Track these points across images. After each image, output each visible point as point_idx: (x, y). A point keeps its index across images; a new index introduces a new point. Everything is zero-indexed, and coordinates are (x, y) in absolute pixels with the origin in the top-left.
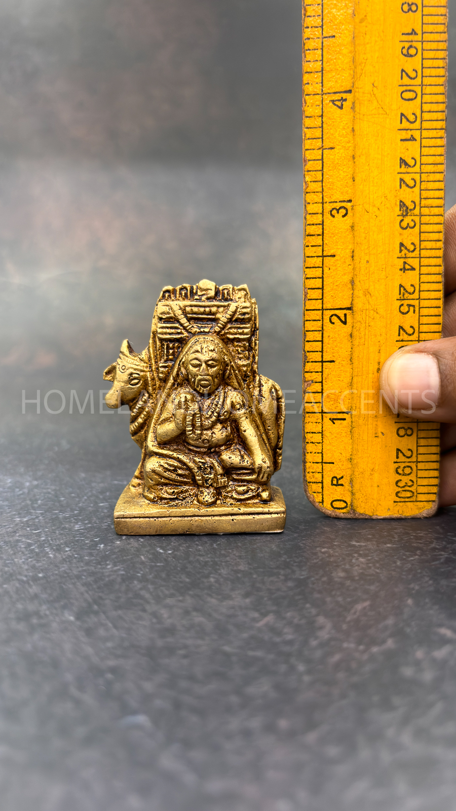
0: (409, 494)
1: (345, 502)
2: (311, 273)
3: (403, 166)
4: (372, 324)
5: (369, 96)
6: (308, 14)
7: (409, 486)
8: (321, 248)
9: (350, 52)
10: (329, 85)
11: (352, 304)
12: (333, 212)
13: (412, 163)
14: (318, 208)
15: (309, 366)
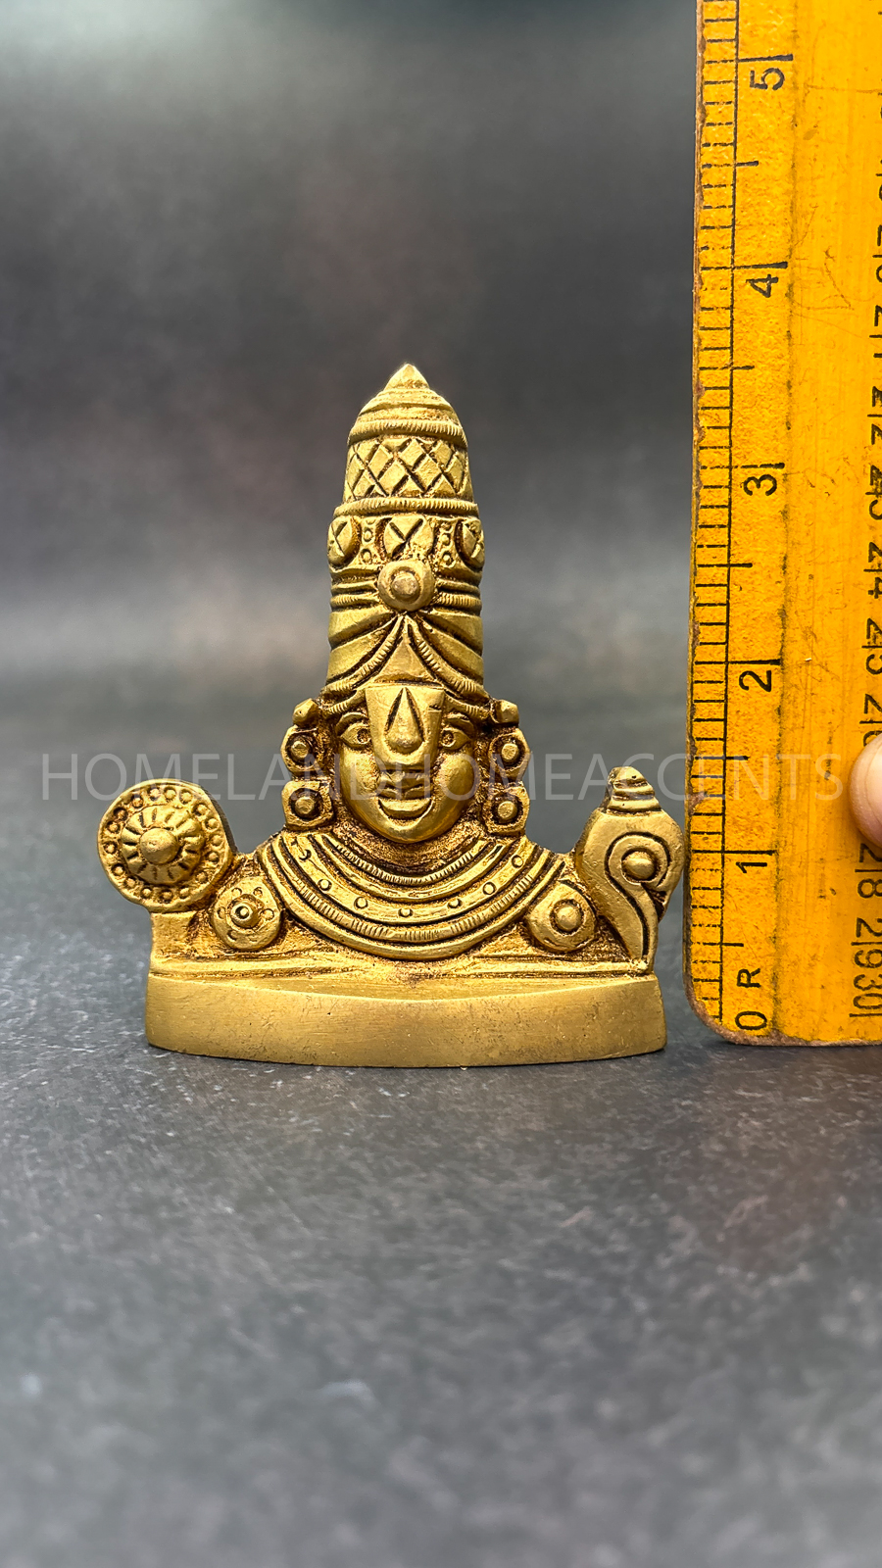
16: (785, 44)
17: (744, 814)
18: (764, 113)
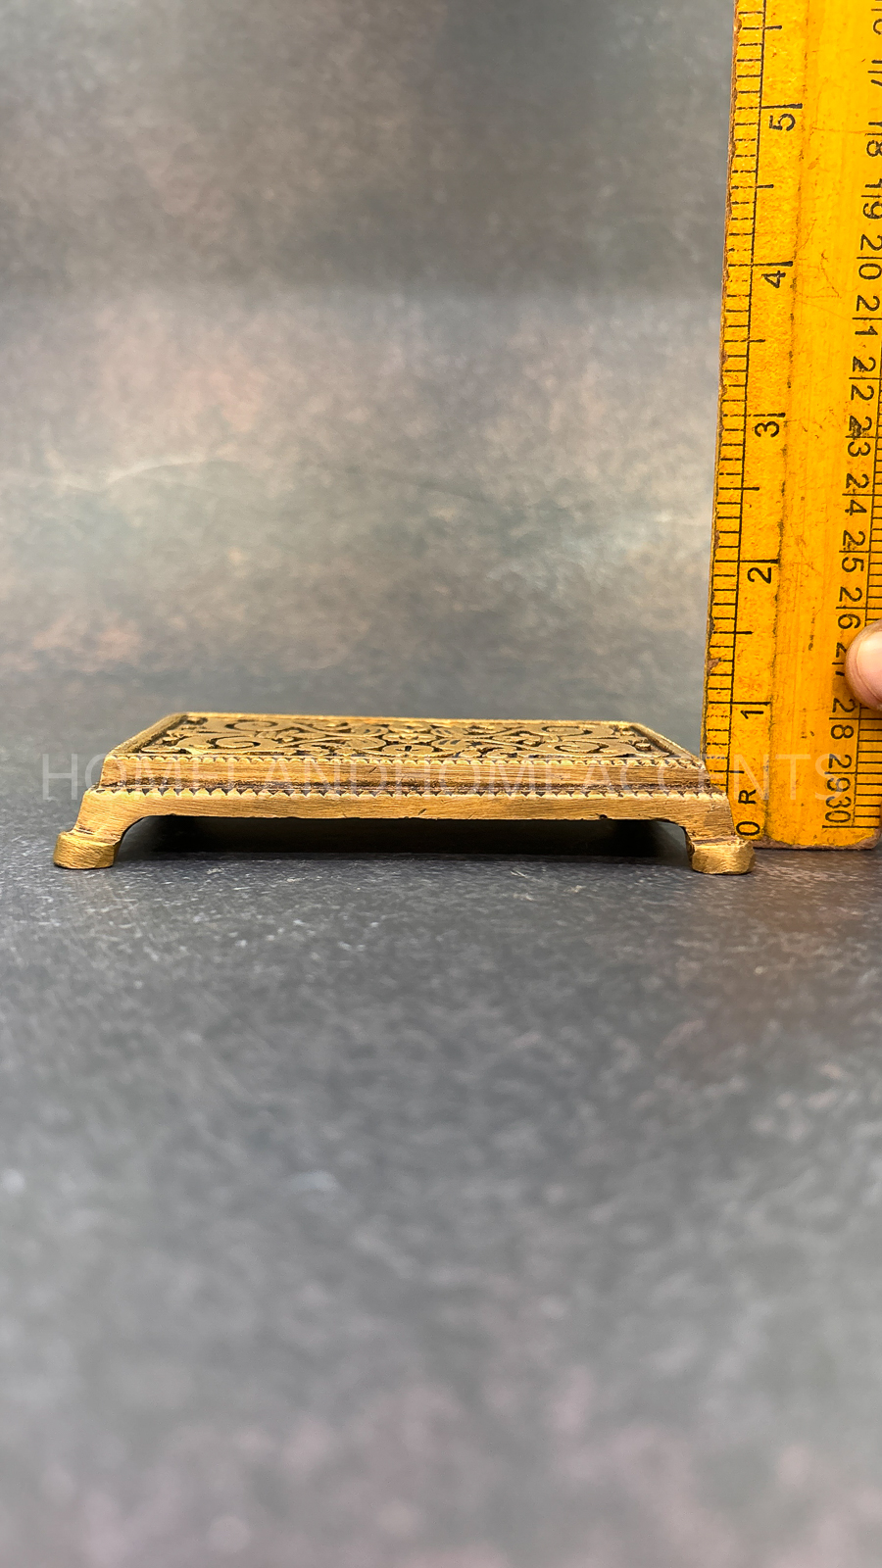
0: (843, 817)
1: (756, 825)
2: (725, 510)
3: (858, 369)
4: (805, 583)
5: (816, 270)
6: (737, 153)
7: (845, 806)
8: (740, 476)
9: (794, 209)
10: (763, 253)
11: (779, 555)
12: (759, 429)
13: (870, 364)
14: (738, 422)
15: (716, 639)
16: (797, 95)
17: (748, 674)
18: (779, 149)
